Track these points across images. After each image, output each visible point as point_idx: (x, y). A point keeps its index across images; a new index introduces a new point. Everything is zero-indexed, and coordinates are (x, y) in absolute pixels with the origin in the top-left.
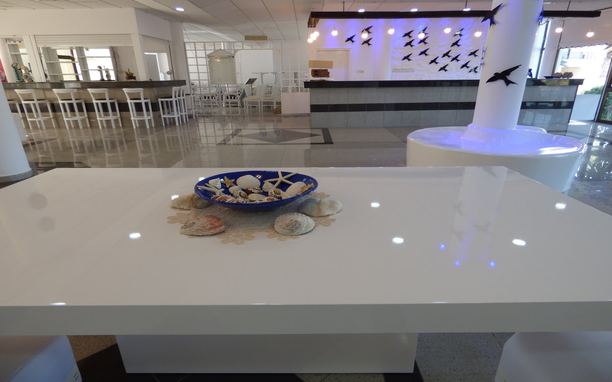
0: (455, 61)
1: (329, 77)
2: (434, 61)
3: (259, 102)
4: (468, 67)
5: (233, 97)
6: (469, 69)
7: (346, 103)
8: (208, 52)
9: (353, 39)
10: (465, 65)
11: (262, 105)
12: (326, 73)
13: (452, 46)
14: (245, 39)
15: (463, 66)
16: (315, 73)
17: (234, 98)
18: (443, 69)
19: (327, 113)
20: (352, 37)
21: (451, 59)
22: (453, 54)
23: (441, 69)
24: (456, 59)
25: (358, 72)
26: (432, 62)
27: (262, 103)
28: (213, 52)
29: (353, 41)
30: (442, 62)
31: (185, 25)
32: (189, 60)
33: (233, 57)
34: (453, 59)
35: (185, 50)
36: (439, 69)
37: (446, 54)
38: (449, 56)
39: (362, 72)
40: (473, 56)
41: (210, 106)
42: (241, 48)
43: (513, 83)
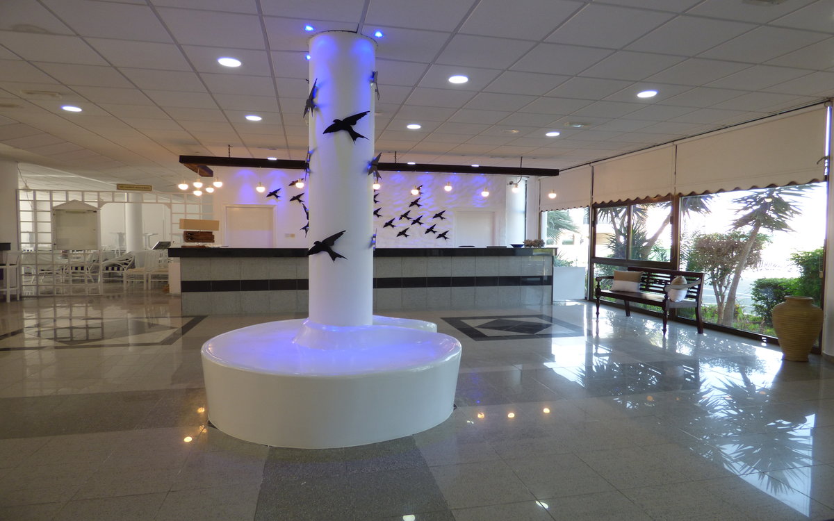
0: (417, 224)
1: (213, 242)
2: (389, 224)
3: (145, 277)
4: (434, 232)
5: (116, 268)
6: (437, 234)
7: (237, 278)
8: (55, 204)
9: (278, 194)
10: (431, 230)
11: (150, 281)
12: (209, 237)
13: (411, 206)
14: (118, 189)
15: (428, 231)
16: (189, 236)
17: (118, 269)
18: (403, 233)
19: (209, 293)
20: (276, 192)
21: (411, 221)
22: (414, 216)
23: (400, 234)
24: (417, 221)
25: (287, 235)
26: (387, 225)
27: (150, 277)
28: (63, 204)
29: (277, 197)
30: (401, 225)
31: (20, 166)
32: (22, 214)
33: (95, 212)
34: (414, 222)
35: (17, 200)
36: (398, 233)
37: (405, 215)
38: (409, 219)
39: (293, 235)
40: (439, 218)
41: (83, 281)
42: (111, 200)
43: (341, 256)
